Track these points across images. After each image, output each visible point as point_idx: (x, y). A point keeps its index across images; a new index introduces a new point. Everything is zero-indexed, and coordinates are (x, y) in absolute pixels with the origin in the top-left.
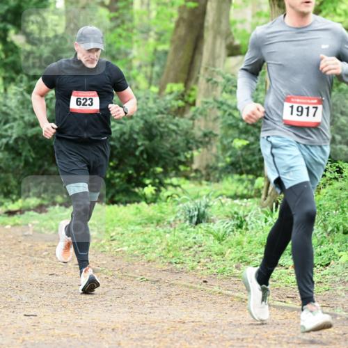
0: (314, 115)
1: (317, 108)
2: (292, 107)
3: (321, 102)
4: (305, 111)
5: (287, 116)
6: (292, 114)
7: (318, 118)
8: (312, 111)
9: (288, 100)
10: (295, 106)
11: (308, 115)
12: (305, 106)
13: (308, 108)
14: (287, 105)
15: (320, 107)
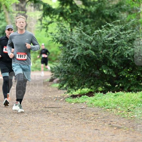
0: (25, 57)
3: (26, 54)
4: (22, 56)
6: (18, 57)
7: (26, 58)
10: (19, 55)
12: (22, 55)
14: (17, 55)
15: (26, 55)
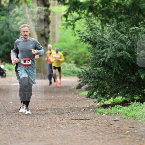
1: (29, 61)
2: (23, 60)
5: (22, 63)
8: (28, 61)
9: (22, 59)
10: (24, 60)
11: (27, 62)
13: (27, 61)
